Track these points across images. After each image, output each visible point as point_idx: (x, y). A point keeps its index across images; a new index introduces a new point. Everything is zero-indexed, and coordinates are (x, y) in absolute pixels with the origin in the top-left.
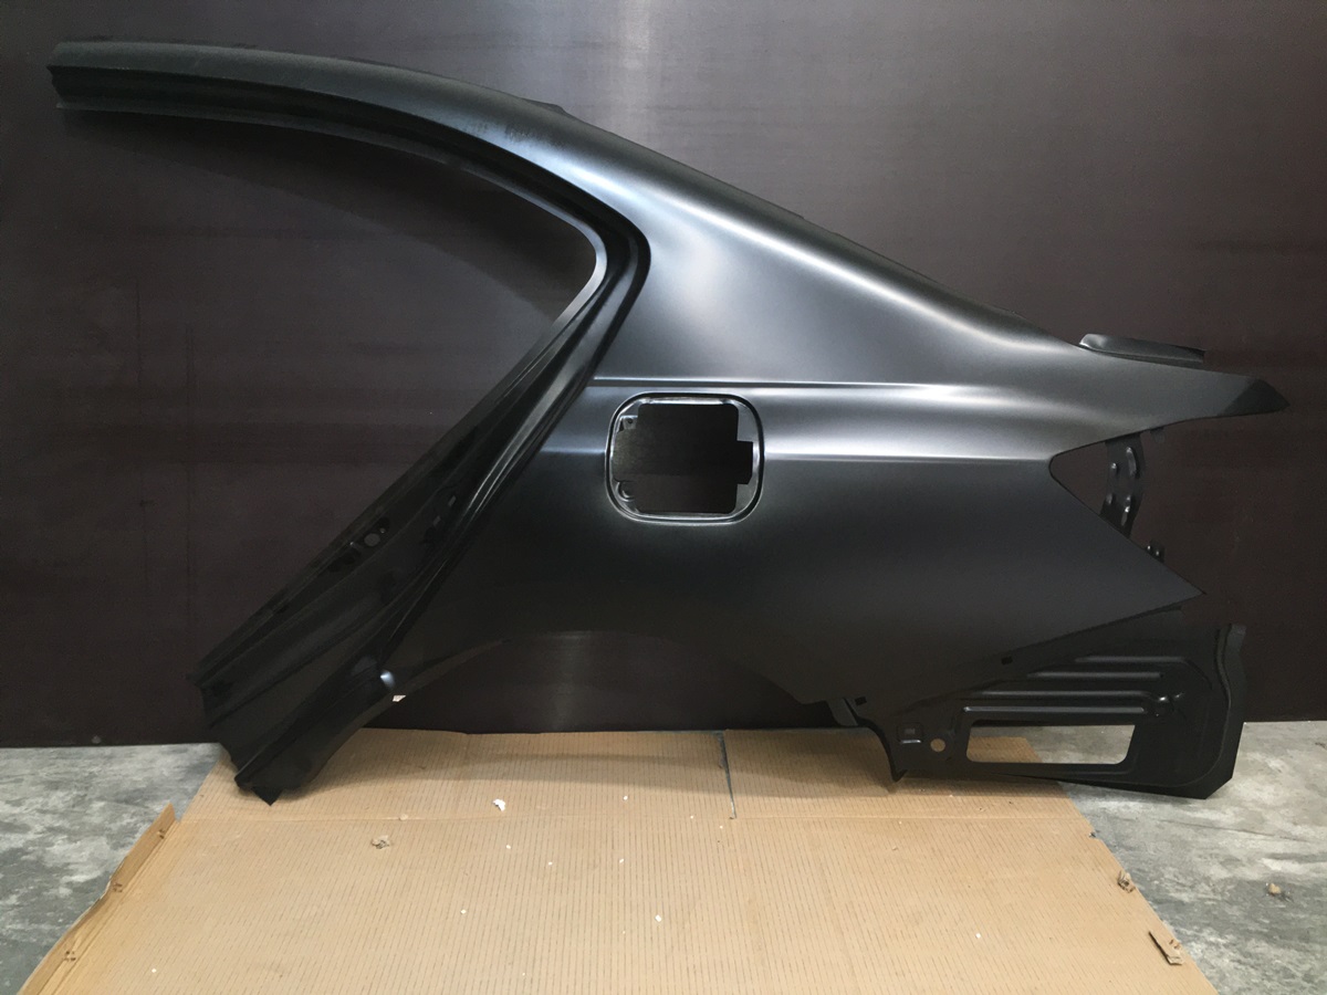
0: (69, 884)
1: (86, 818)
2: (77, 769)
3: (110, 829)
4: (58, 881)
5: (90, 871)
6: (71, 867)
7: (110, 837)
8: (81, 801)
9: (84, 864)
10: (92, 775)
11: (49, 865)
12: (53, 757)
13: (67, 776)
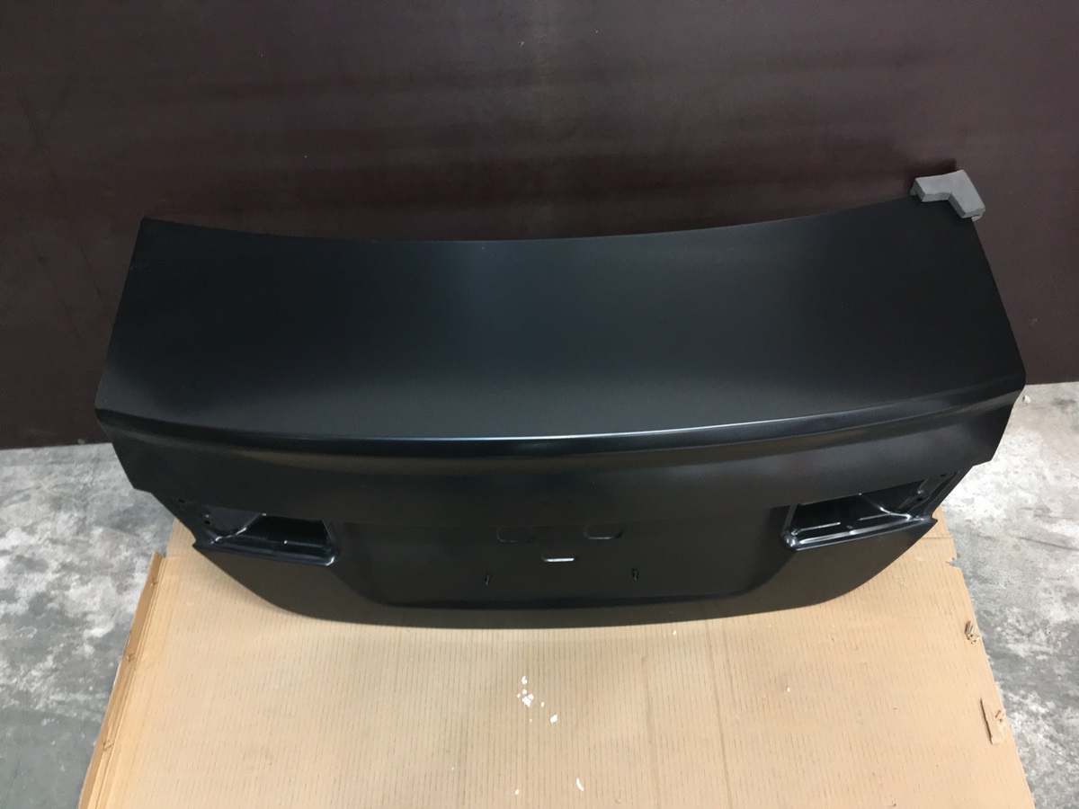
0: (91, 640)
1: (90, 551)
2: (73, 480)
3: (112, 566)
4: (80, 636)
5: (105, 623)
6: (89, 618)
7: (114, 576)
8: (83, 528)
9: (98, 613)
10: (87, 489)
11: (71, 615)
12: (50, 460)
13: (67, 490)
